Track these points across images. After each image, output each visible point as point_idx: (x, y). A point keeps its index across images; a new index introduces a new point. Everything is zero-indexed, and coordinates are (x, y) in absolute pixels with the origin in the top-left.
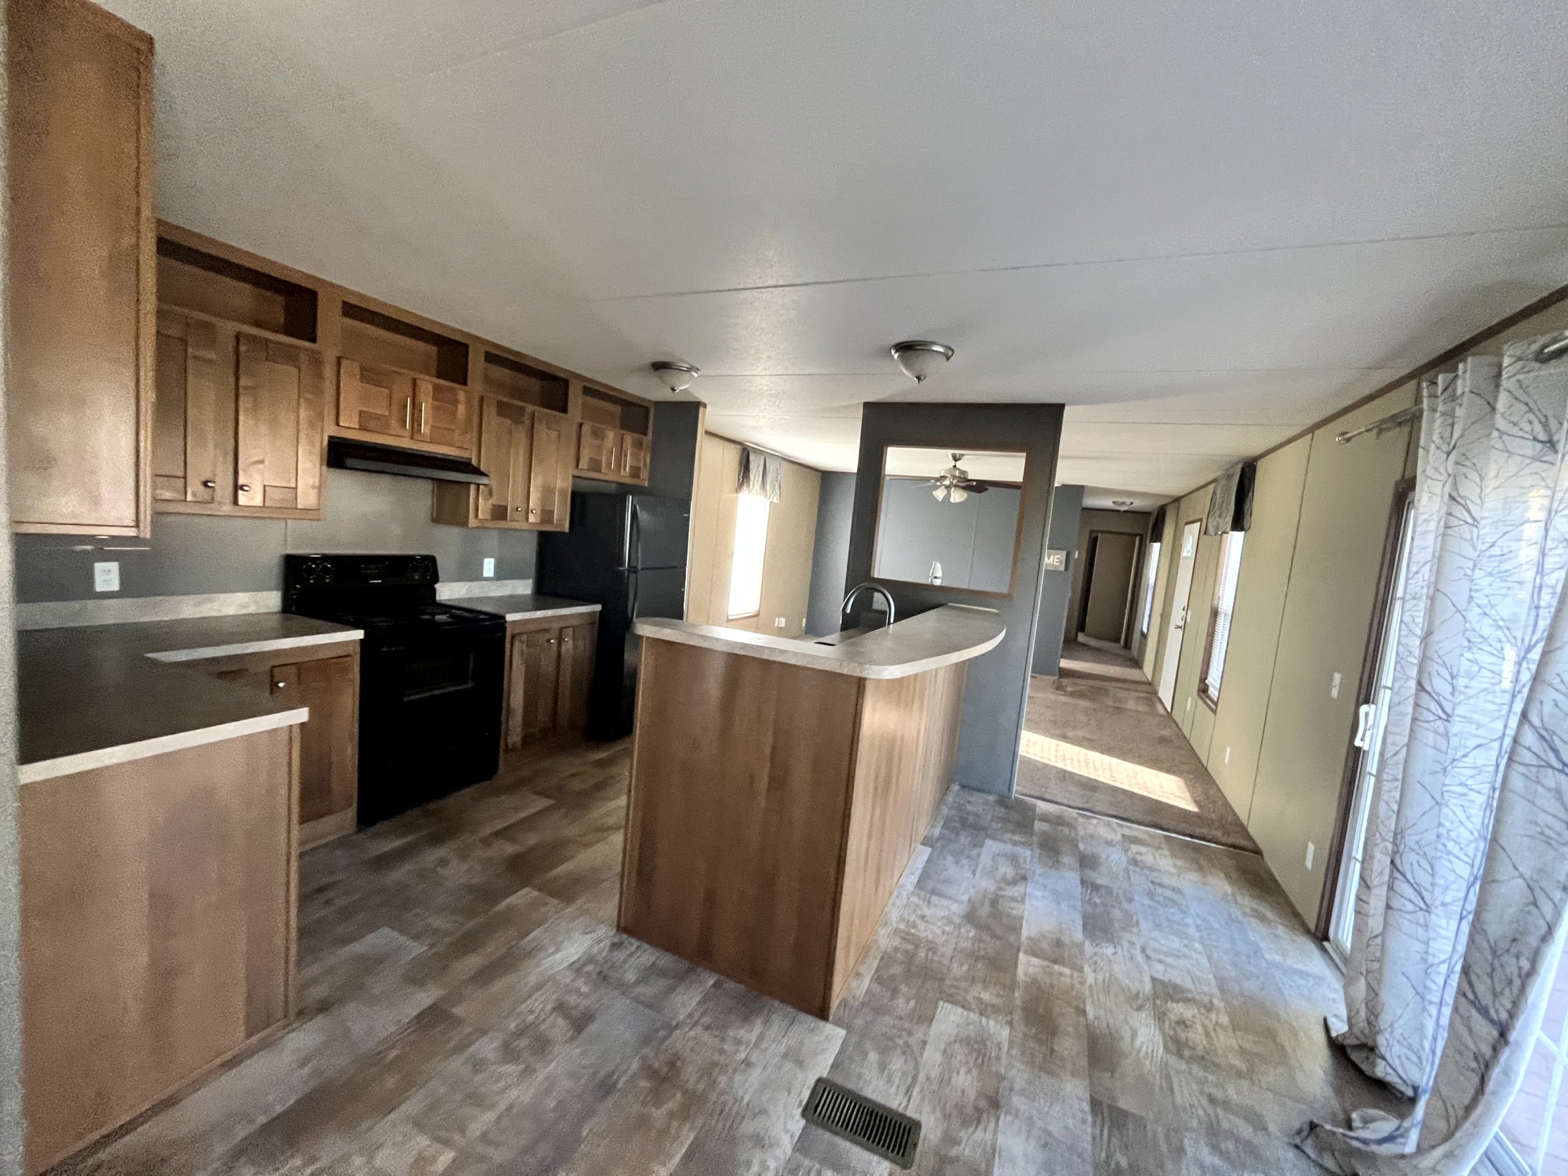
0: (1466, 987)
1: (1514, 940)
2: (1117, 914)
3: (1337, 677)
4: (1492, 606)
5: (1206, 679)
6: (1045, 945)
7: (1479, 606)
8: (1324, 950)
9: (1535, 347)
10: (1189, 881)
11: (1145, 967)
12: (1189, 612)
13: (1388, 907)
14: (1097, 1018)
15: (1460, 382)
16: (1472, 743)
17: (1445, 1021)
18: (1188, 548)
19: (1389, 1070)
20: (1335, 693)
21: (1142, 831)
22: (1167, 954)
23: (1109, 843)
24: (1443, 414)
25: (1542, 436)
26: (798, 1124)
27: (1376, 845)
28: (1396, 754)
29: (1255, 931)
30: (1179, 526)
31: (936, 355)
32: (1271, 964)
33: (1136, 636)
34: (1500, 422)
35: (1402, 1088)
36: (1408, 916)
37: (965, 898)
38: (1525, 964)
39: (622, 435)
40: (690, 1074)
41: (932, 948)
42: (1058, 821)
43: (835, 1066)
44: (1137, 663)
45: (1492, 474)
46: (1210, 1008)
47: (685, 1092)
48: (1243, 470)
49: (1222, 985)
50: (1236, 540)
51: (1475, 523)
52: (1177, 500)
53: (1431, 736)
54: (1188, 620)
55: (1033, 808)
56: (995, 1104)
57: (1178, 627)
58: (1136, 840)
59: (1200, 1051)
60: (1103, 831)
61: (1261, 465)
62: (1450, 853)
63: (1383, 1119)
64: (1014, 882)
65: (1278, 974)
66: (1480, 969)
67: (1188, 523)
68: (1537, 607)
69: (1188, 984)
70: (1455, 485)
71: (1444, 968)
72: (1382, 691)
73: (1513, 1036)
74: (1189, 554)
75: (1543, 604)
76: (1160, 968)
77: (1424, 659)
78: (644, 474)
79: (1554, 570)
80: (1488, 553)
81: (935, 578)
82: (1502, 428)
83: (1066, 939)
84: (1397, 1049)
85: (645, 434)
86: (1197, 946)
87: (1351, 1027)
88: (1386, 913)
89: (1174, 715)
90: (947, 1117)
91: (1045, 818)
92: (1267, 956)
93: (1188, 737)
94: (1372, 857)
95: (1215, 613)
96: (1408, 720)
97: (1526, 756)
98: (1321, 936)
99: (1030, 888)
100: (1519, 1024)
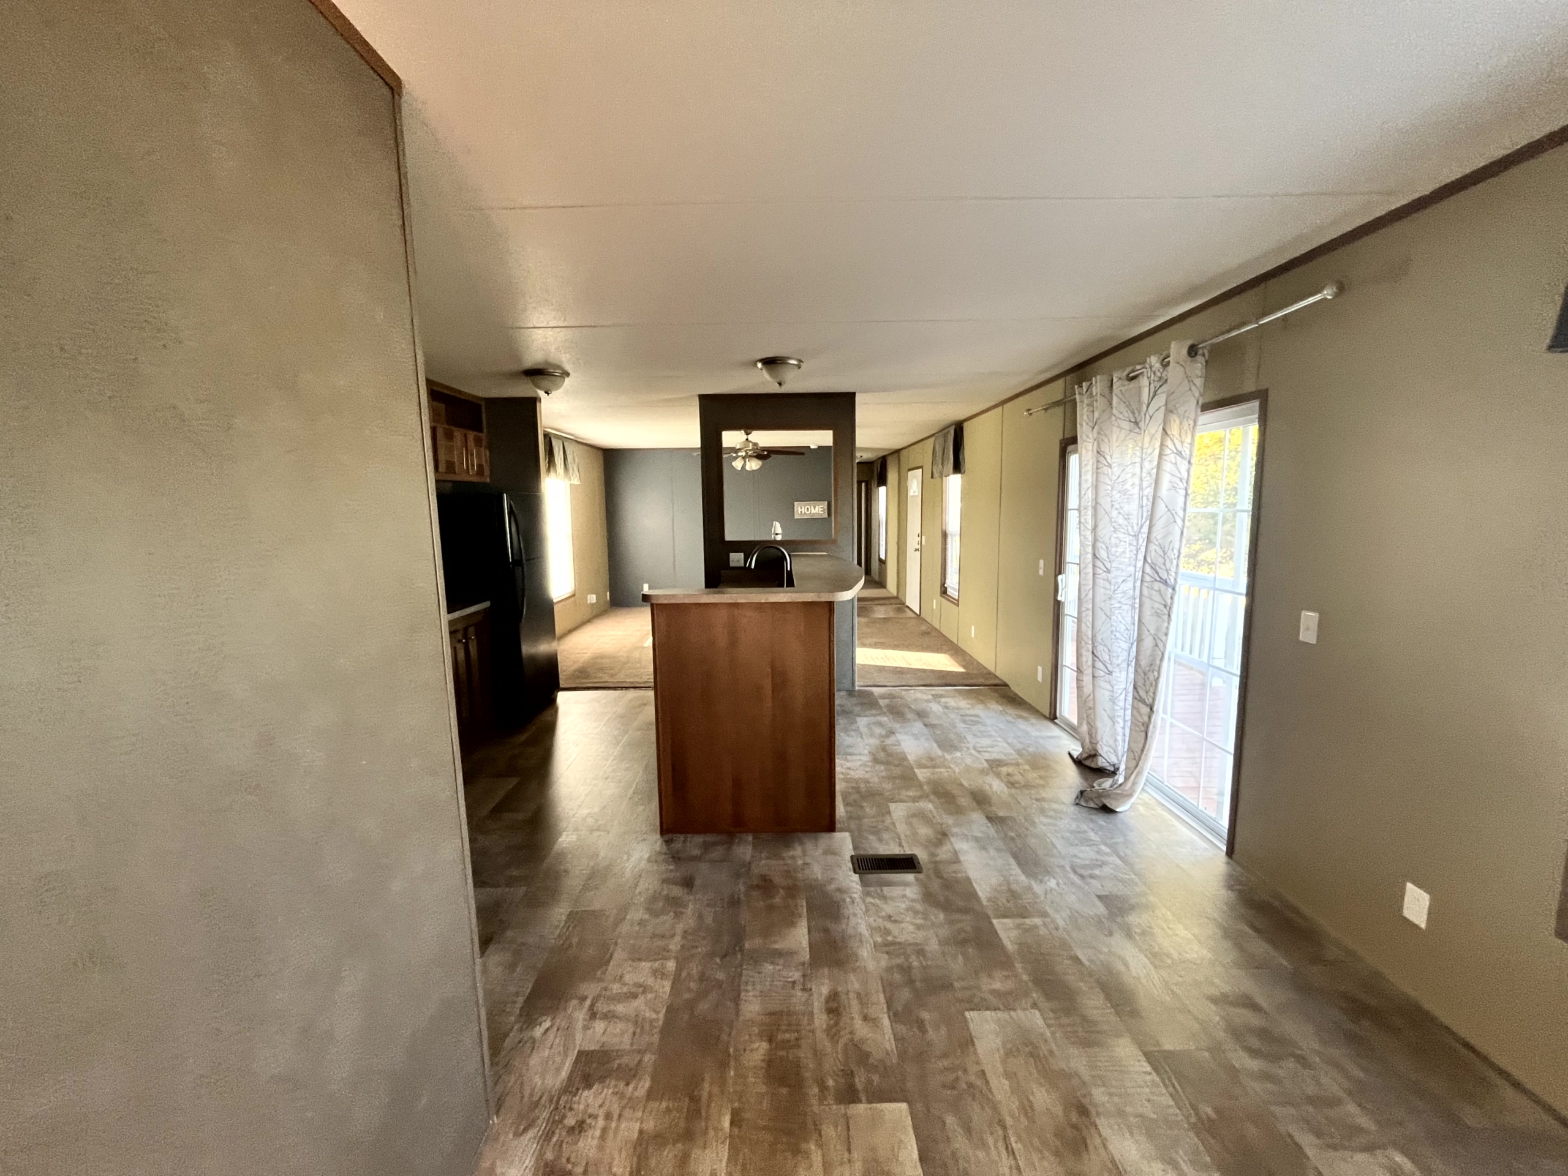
0: (1136, 694)
1: (1151, 665)
2: (952, 736)
3: (1042, 562)
4: (1121, 508)
5: (945, 583)
6: (924, 761)
7: (1116, 509)
8: (1056, 724)
9: (1125, 374)
10: (979, 710)
11: (980, 756)
12: (923, 537)
13: (1094, 677)
14: (970, 785)
15: (1094, 388)
16: (1120, 580)
17: (1128, 718)
18: (914, 486)
19: (1104, 760)
20: (1041, 572)
21: (941, 690)
22: (986, 747)
23: (928, 701)
24: (1088, 405)
25: (1133, 420)
26: (856, 877)
27: (1083, 647)
28: (1087, 595)
29: (1022, 725)
30: (902, 474)
31: (792, 366)
32: (1036, 737)
33: (875, 565)
34: (1115, 411)
35: (1109, 768)
36: (1102, 679)
37: (866, 752)
38: (1156, 674)
39: (465, 436)
40: (778, 879)
41: (867, 782)
42: (891, 697)
43: (855, 848)
44: (881, 584)
45: (1114, 440)
46: (1018, 764)
47: (783, 888)
48: (955, 430)
49: (1019, 752)
50: (954, 483)
51: (1110, 466)
52: (897, 452)
53: (1102, 581)
54: (923, 543)
55: (872, 693)
56: (945, 835)
57: (917, 550)
58: (941, 696)
59: (1023, 783)
60: (919, 695)
61: (965, 425)
62: (1117, 639)
63: (1106, 781)
64: (887, 736)
65: (1041, 741)
66: (1140, 684)
67: (910, 470)
68: (1142, 507)
69: (1002, 757)
70: (1099, 445)
71: (1122, 697)
72: (1067, 565)
73: (1155, 709)
74: (916, 494)
75: (1144, 505)
76: (987, 754)
77: (1095, 540)
78: (487, 471)
79: (1147, 487)
80: (1118, 481)
81: (777, 534)
82: (1117, 415)
83: (933, 756)
84: (1106, 749)
85: (481, 431)
86: (999, 739)
87: (1083, 748)
88: (1093, 680)
89: (923, 615)
90: (926, 847)
91: (883, 697)
92: (1033, 734)
93: (938, 628)
94: (1081, 655)
95: (945, 535)
96: (1091, 576)
97: (1148, 578)
98: (1053, 717)
99: (899, 737)
100: (1156, 703)
